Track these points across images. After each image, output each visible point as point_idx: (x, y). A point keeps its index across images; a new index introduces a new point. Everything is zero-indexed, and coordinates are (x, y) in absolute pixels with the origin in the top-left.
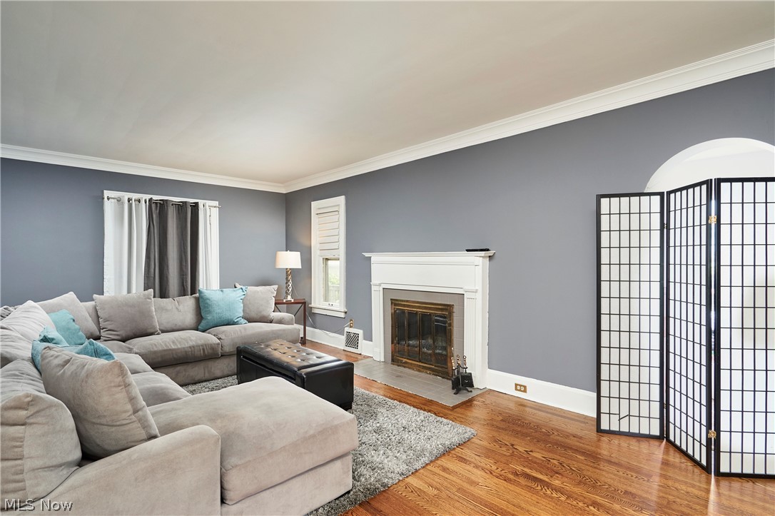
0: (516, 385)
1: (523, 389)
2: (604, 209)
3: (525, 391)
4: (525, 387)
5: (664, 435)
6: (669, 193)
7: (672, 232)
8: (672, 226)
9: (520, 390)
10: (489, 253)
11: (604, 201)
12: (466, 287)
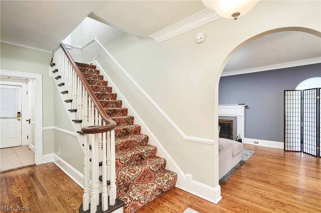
0: (255, 142)
1: (257, 143)
2: (286, 94)
3: (258, 143)
4: (258, 142)
5: (302, 151)
6: (303, 90)
7: (304, 100)
8: (304, 98)
9: (256, 143)
10: (245, 105)
11: (286, 92)
12: (238, 115)
